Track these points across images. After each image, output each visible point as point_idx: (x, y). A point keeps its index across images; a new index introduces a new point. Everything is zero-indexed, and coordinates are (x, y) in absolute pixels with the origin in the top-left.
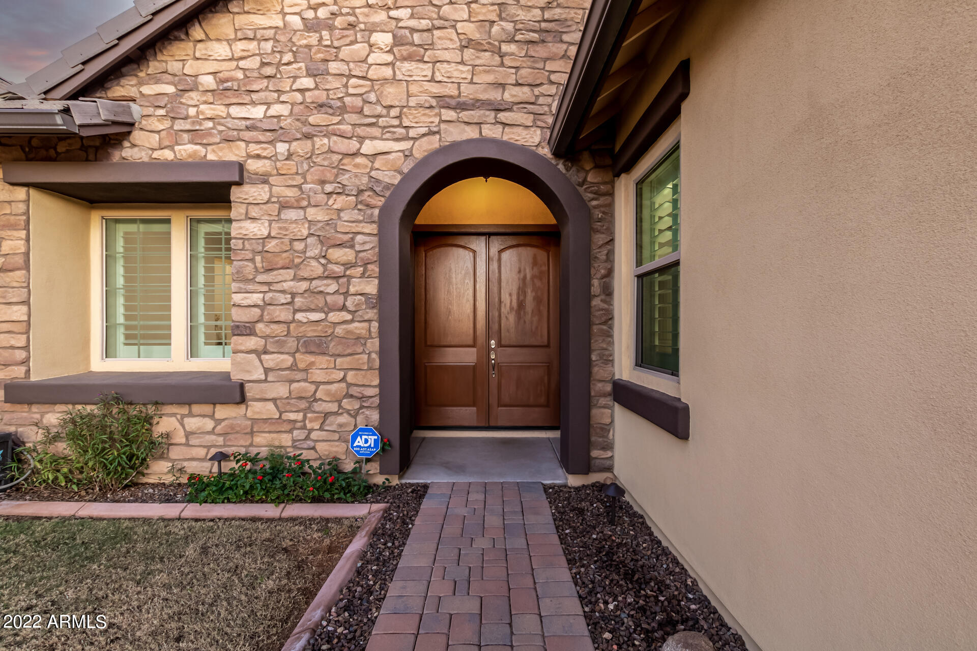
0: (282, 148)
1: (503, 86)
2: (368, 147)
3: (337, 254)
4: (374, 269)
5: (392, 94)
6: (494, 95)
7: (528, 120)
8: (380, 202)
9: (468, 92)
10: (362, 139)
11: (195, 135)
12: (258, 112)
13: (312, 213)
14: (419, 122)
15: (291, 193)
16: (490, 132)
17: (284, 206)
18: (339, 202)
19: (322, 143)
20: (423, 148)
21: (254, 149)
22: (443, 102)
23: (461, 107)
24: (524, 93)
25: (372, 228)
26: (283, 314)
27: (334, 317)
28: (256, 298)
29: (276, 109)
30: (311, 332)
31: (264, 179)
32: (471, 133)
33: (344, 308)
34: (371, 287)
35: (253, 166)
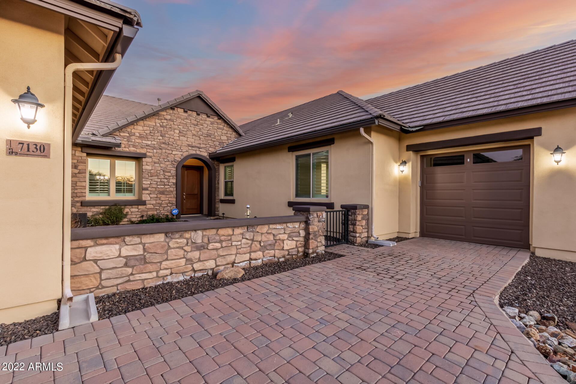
0: (155, 151)
1: (200, 144)
2: (174, 153)
3: (166, 174)
4: (175, 177)
5: (179, 143)
6: (199, 145)
7: (205, 151)
8: (176, 164)
9: (194, 144)
10: (172, 151)
11: (134, 146)
12: (149, 143)
13: (162, 165)
14: (184, 149)
15: (157, 161)
16: (198, 152)
17: (155, 163)
18: (167, 163)
19: (164, 151)
20: (186, 154)
21: (148, 150)
22: (189, 146)
23: (193, 147)
24: (204, 146)
25: (175, 169)
26: (155, 186)
27: (166, 187)
28: (149, 182)
29: (153, 142)
30: (161, 190)
31: (151, 157)
32: (194, 152)
33: (169, 185)
34: (174, 181)
35: (148, 154)
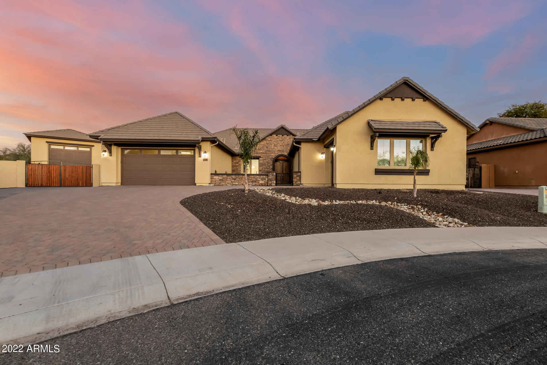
0: (264, 155)
1: (284, 149)
2: (272, 155)
3: (269, 164)
4: (272, 165)
5: (274, 150)
6: (283, 150)
7: (286, 152)
8: (273, 159)
9: (281, 150)
10: (271, 154)
11: (256, 153)
12: (262, 151)
13: (267, 160)
14: (276, 152)
15: (265, 159)
16: (283, 153)
17: (264, 160)
18: (269, 159)
19: (267, 154)
20: (277, 155)
21: (261, 155)
22: (278, 151)
23: (280, 151)
24: (285, 150)
25: (272, 162)
26: (264, 169)
27: (269, 170)
28: (261, 168)
29: (263, 151)
30: (267, 171)
31: (262, 157)
32: (281, 154)
33: (269, 169)
34: (272, 167)
35: (261, 156)
